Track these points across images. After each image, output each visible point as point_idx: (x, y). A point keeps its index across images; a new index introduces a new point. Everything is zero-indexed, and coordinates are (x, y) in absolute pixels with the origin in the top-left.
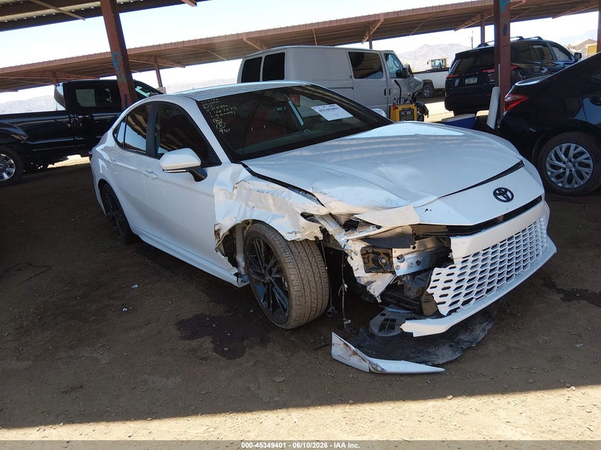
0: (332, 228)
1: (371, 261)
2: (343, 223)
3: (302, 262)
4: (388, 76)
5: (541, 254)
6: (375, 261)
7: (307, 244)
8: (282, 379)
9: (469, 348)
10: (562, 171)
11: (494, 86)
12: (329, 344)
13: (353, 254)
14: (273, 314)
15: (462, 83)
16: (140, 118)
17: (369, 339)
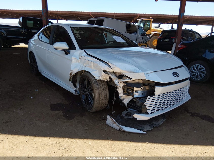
0: (113, 77)
1: (126, 91)
2: (118, 76)
3: (101, 88)
4: (138, 34)
5: (185, 98)
6: (127, 91)
7: (103, 82)
8: (87, 129)
9: (156, 127)
10: (194, 73)
11: (174, 43)
12: (106, 119)
13: (119, 87)
14: (87, 106)
15: (163, 41)
16: (48, 32)
17: (120, 119)
